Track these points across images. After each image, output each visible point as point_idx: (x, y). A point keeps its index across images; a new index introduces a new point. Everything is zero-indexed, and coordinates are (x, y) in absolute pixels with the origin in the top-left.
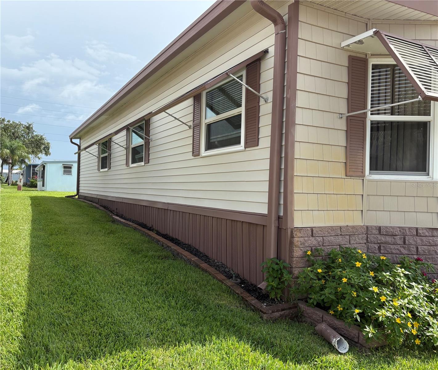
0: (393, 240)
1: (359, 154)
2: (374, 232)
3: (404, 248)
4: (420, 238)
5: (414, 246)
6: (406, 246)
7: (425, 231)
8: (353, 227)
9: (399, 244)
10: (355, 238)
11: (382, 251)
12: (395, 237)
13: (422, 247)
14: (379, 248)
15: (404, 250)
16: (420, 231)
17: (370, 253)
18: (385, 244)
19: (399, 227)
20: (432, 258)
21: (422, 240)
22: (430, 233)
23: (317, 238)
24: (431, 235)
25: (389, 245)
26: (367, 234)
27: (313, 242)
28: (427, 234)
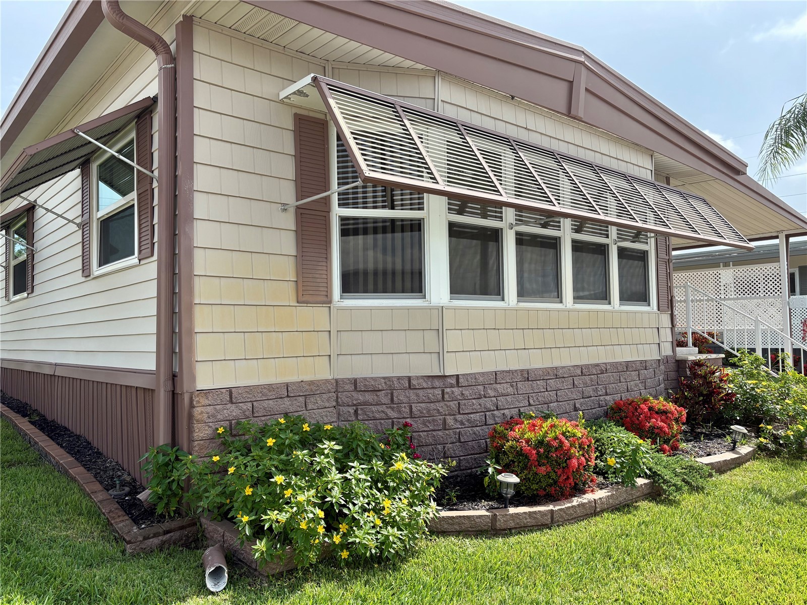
0: (376, 397)
1: (320, 268)
2: (347, 387)
3: (392, 409)
4: (415, 391)
5: (406, 405)
6: (395, 406)
7: (421, 380)
8: (312, 383)
9: (385, 404)
10: (316, 400)
11: (360, 417)
12: (378, 393)
13: (418, 405)
14: (356, 412)
15: (392, 412)
16: (414, 382)
17: (342, 421)
18: (364, 405)
19: (384, 378)
20: (433, 420)
21: (417, 395)
22: (429, 383)
23: (240, 405)
24: (431, 387)
25: (370, 407)
26: (336, 391)
27: (233, 411)
28: (425, 385)
